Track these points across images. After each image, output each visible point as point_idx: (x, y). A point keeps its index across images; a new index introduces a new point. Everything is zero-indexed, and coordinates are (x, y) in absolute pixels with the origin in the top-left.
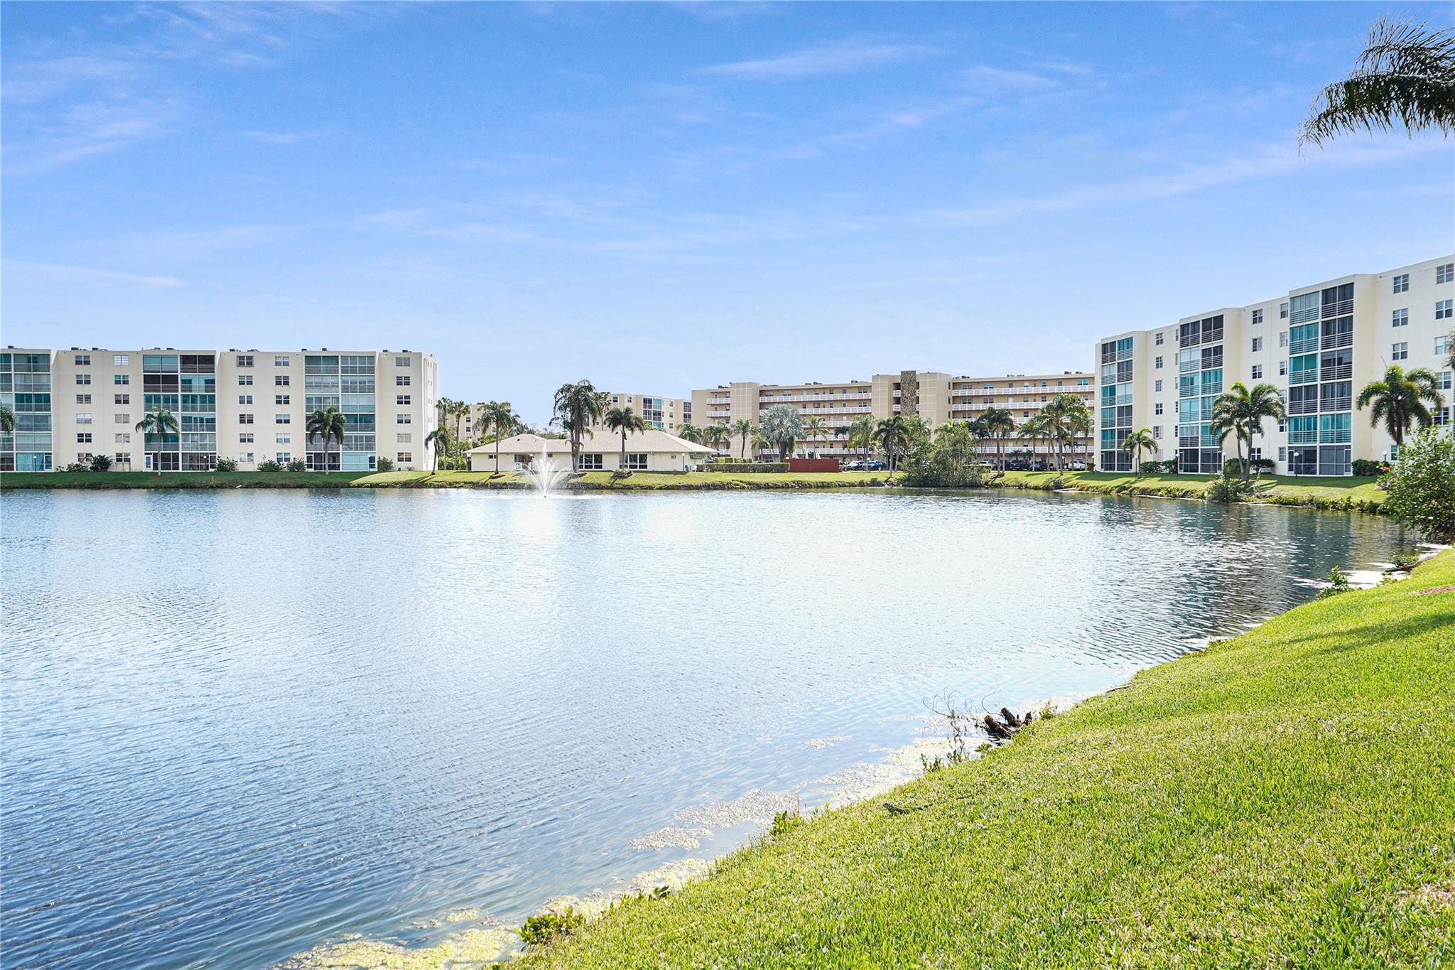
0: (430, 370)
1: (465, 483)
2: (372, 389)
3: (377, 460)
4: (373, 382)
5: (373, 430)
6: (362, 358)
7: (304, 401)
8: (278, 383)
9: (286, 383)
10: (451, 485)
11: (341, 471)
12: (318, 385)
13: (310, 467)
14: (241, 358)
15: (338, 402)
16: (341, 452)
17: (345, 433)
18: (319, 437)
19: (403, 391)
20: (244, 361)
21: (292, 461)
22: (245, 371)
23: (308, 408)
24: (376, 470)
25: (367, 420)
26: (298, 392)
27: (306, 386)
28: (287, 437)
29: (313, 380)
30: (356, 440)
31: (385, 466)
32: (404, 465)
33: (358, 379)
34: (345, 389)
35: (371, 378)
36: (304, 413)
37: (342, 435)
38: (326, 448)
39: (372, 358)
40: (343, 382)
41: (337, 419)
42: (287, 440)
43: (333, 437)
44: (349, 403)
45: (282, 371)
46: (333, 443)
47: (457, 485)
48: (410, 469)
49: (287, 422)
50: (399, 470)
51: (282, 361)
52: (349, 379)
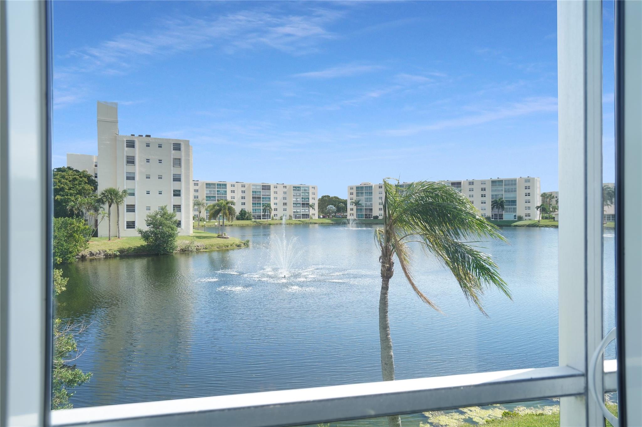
0: (538, 183)
1: (552, 225)
2: (515, 191)
3: (517, 216)
4: (516, 188)
5: (516, 205)
6: (512, 180)
7: (491, 196)
8: (482, 190)
9: (485, 190)
10: (546, 226)
11: (504, 220)
12: (495, 191)
13: (493, 218)
14: (470, 182)
15: (503, 196)
16: (504, 213)
17: (505, 207)
18: (496, 208)
19: (527, 191)
20: (471, 183)
21: (486, 216)
22: (471, 187)
23: (492, 198)
24: (517, 220)
25: (514, 202)
26: (488, 193)
27: (492, 191)
28: (485, 208)
29: (494, 189)
30: (509, 209)
31: (520, 219)
32: (527, 218)
33: (510, 188)
34: (505, 191)
35: (515, 187)
36: (491, 200)
37: (504, 208)
38: (498, 212)
39: (515, 180)
40: (505, 189)
41: (502, 202)
42: (485, 209)
43: (501, 208)
44: (506, 196)
45: (483, 186)
46: (500, 210)
47: (549, 226)
48: (530, 220)
49: (485, 203)
50: (526, 220)
51: (483, 183)
52: (507, 188)
